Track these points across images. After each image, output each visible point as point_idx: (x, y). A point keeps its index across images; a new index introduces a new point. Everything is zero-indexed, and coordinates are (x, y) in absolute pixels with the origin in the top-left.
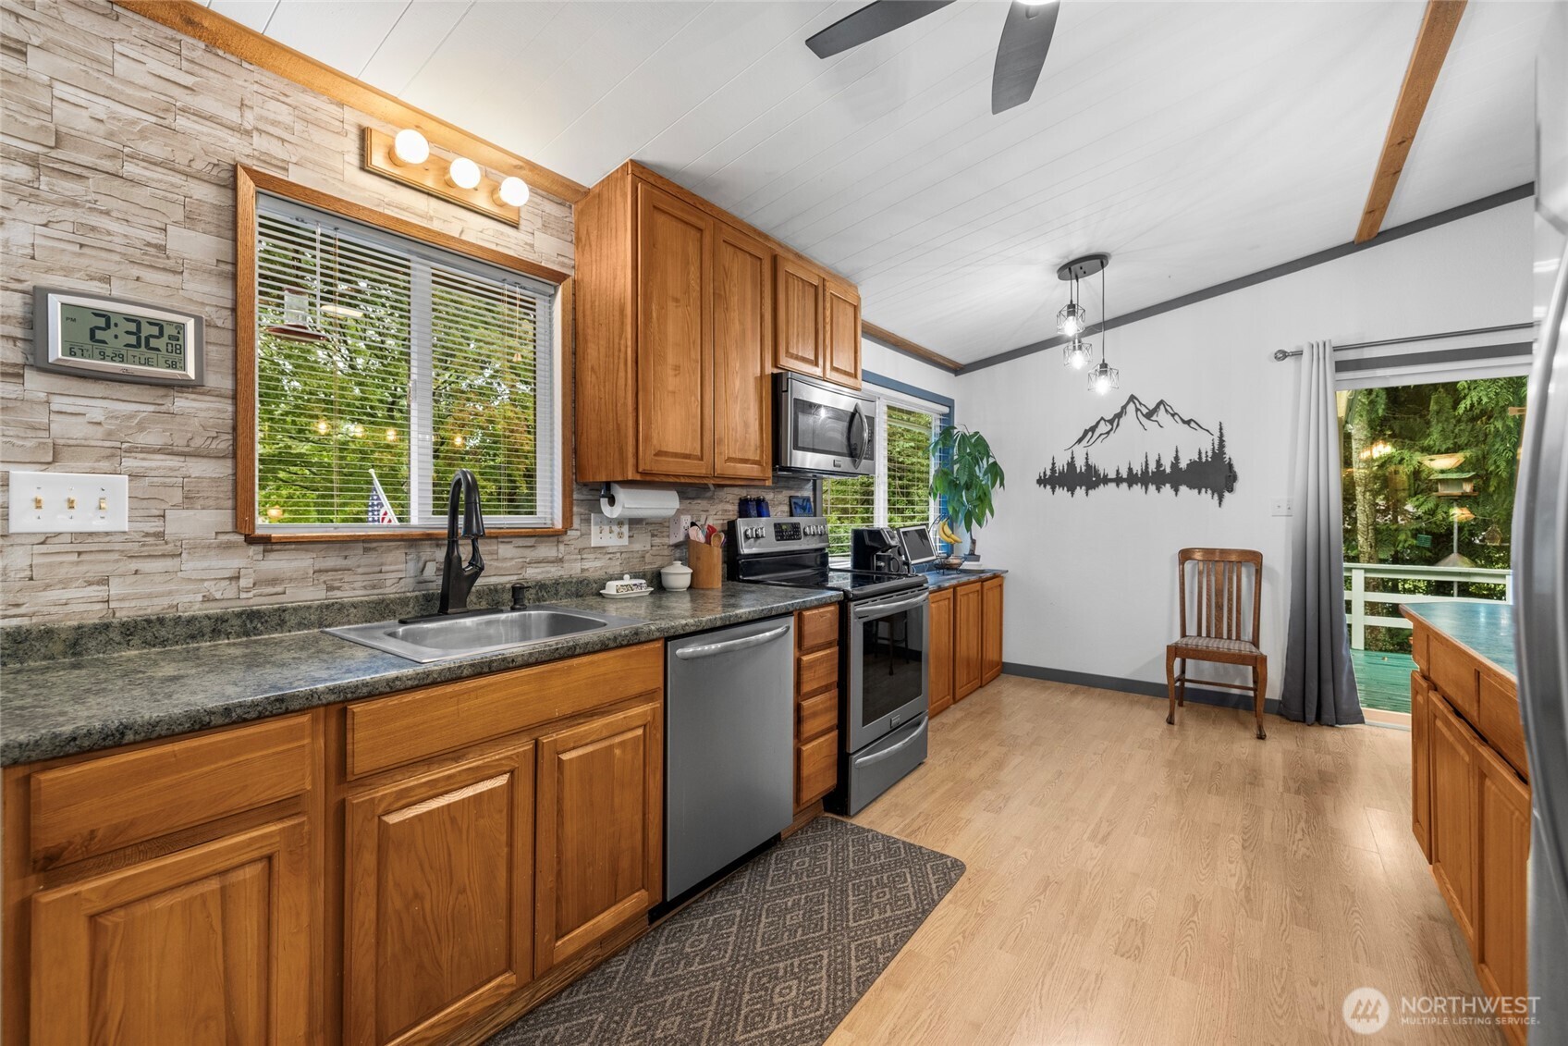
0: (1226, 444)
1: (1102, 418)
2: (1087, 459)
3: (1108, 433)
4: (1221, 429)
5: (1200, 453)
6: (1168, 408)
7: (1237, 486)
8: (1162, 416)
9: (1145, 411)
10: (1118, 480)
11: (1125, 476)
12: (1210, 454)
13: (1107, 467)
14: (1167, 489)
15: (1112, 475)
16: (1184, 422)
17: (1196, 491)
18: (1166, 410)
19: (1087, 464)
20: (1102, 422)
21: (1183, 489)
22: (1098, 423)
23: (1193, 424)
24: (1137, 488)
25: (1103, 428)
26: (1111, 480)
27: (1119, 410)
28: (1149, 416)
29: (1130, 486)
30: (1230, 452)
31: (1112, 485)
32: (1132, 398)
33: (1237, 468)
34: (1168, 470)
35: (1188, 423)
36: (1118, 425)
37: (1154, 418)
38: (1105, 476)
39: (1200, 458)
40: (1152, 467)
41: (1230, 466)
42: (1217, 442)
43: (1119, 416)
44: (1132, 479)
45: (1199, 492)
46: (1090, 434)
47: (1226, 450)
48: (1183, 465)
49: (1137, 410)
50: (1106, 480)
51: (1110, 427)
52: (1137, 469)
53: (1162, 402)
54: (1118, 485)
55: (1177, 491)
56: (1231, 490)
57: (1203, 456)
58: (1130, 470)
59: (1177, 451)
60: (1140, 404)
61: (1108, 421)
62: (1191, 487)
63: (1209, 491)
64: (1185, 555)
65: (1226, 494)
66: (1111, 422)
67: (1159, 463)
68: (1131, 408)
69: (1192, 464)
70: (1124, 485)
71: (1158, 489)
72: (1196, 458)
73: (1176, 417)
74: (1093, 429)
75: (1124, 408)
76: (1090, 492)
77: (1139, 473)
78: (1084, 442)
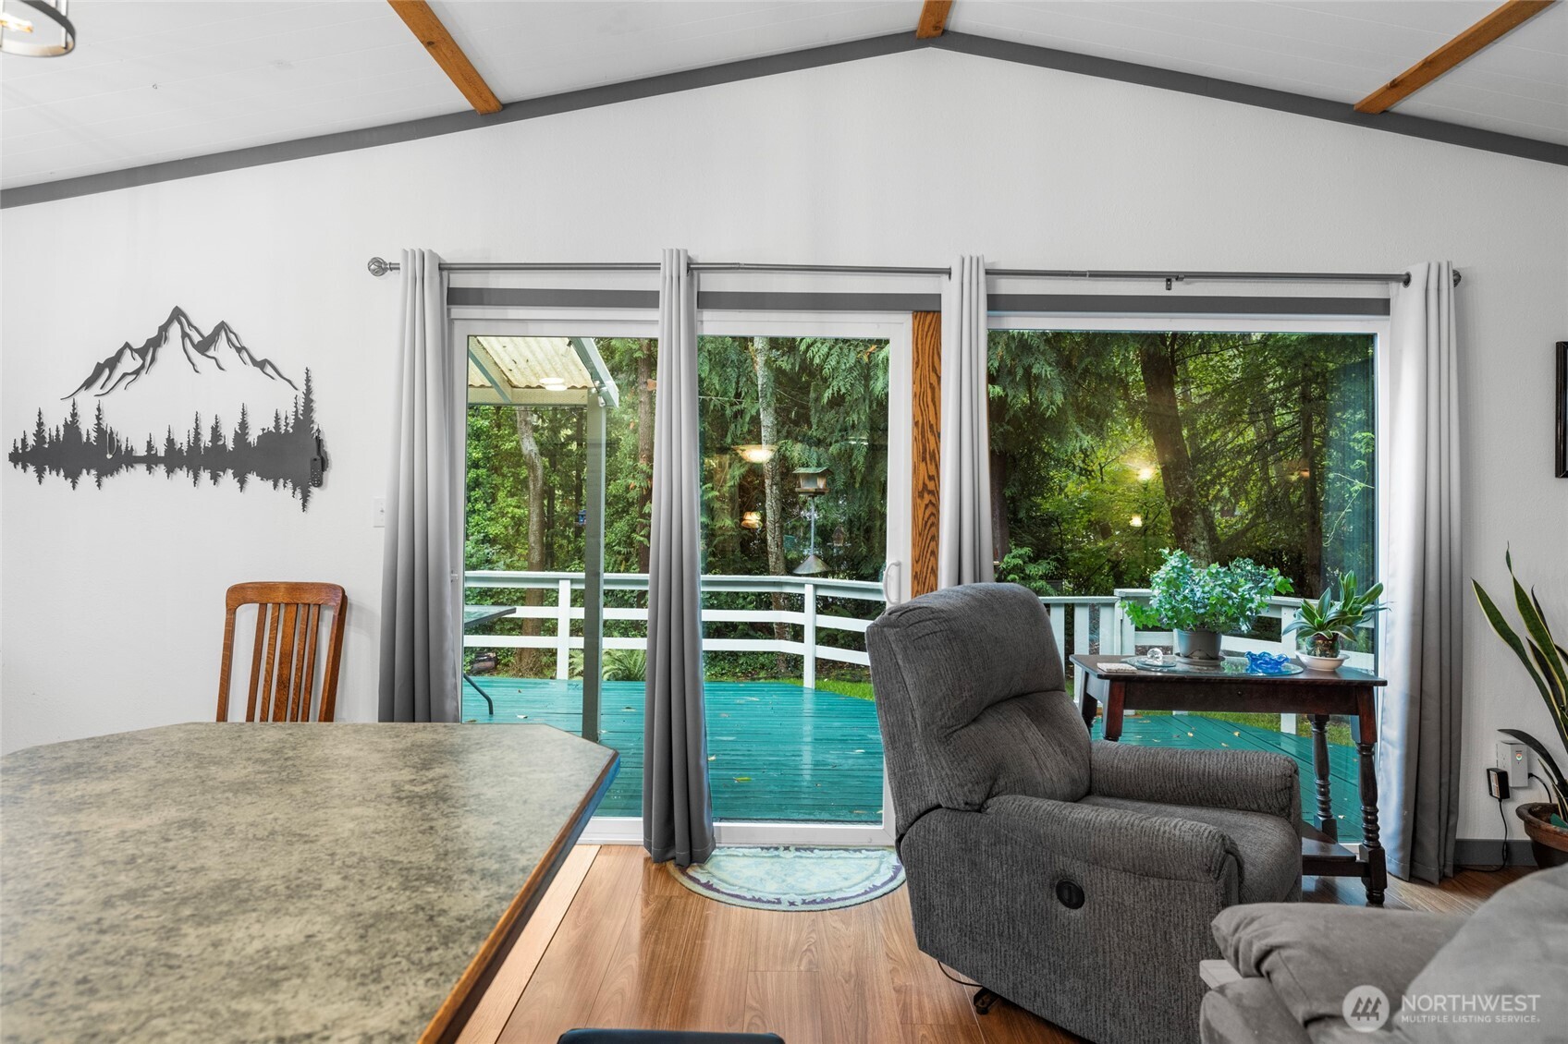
0: (315, 405)
1: (127, 345)
2: (98, 418)
3: (137, 372)
4: (308, 380)
5: (277, 419)
6: (232, 337)
7: (330, 476)
8: (222, 349)
9: (197, 338)
10: (151, 460)
11: (161, 453)
12: (291, 422)
13: (134, 436)
14: (228, 478)
15: (141, 451)
16: (255, 363)
17: (271, 483)
18: (229, 340)
19: (99, 429)
20: (128, 352)
21: (253, 479)
22: (120, 353)
23: (269, 369)
24: (182, 476)
25: (129, 363)
26: (140, 460)
27: (154, 333)
28: (205, 346)
29: (170, 471)
30: (321, 419)
31: (142, 468)
32: (177, 314)
33: (330, 447)
34: (230, 446)
35: (261, 365)
36: (153, 360)
37: (211, 353)
38: (130, 451)
39: (277, 426)
40: (206, 438)
41: (319, 442)
42: (301, 402)
43: (155, 343)
44: (173, 459)
45: (275, 486)
46: (107, 372)
47: (316, 416)
48: (253, 438)
49: (185, 335)
50: (129, 459)
51: (140, 362)
52: (182, 441)
53: (222, 327)
54: (149, 469)
55: (242, 482)
56: (319, 484)
57: (282, 423)
58: (170, 441)
59: (244, 414)
60: (190, 324)
61: (137, 351)
62: (264, 476)
63: (290, 485)
64: (238, 596)
65: (314, 490)
66: (142, 352)
67: (216, 431)
68: (175, 330)
69: (266, 437)
70: (161, 470)
71: (215, 478)
72: (271, 426)
73: (245, 355)
74: (112, 363)
75: (164, 329)
76: (105, 480)
77: (185, 448)
78: (96, 388)
